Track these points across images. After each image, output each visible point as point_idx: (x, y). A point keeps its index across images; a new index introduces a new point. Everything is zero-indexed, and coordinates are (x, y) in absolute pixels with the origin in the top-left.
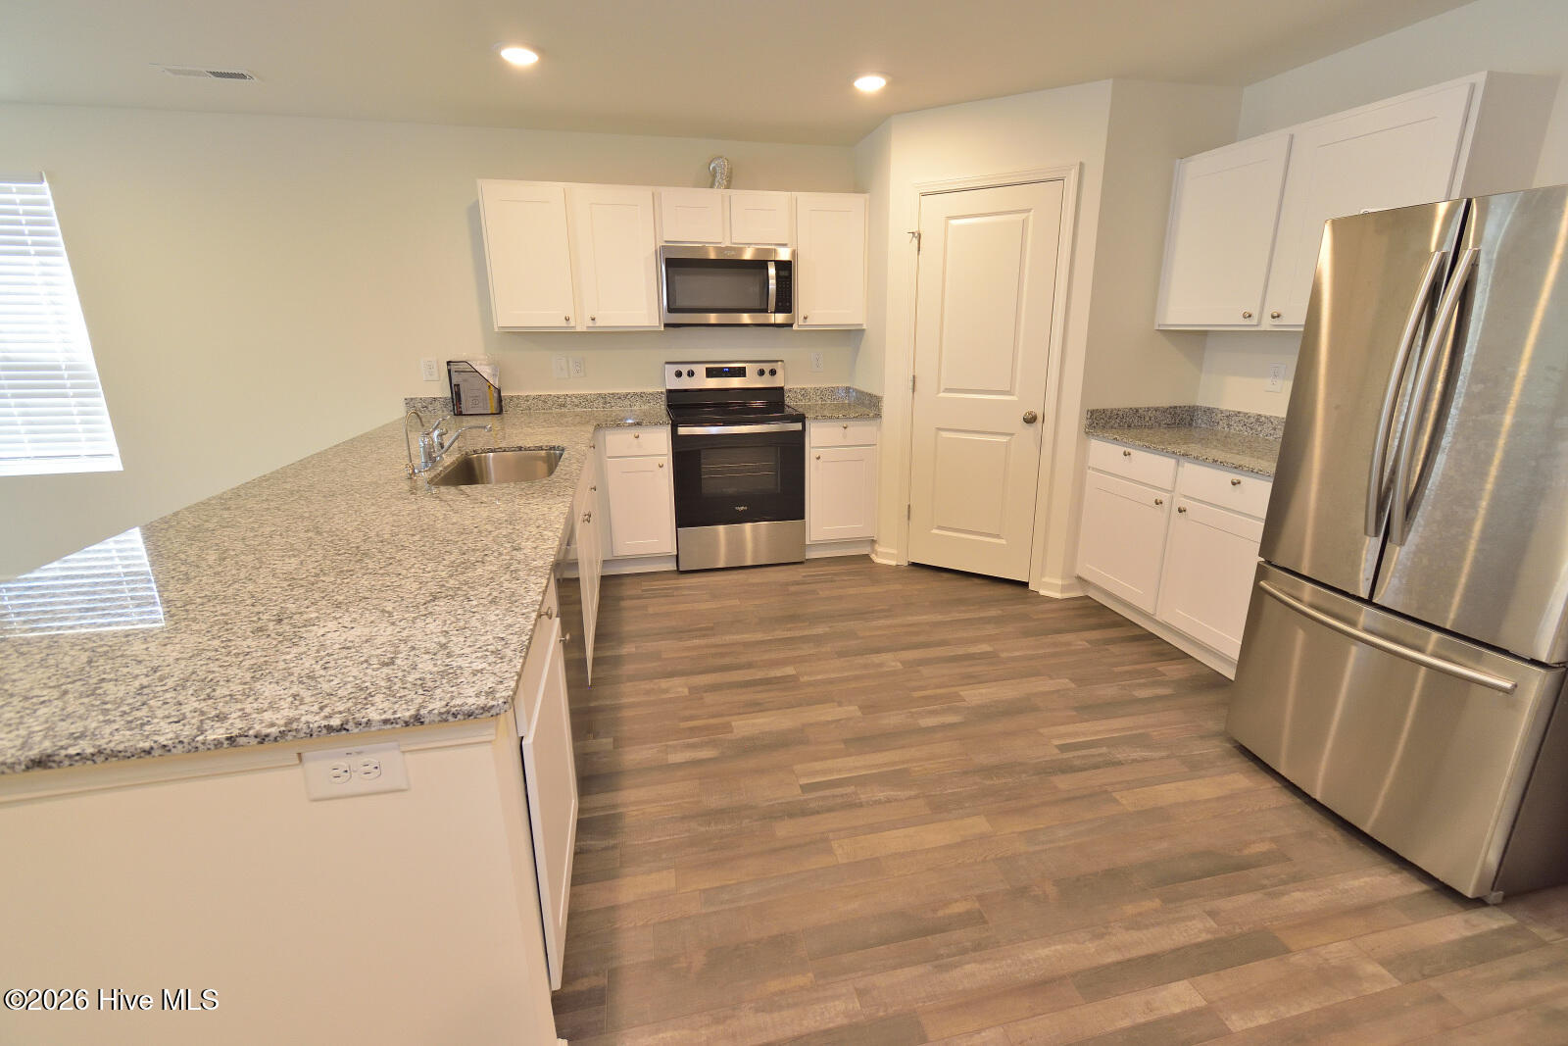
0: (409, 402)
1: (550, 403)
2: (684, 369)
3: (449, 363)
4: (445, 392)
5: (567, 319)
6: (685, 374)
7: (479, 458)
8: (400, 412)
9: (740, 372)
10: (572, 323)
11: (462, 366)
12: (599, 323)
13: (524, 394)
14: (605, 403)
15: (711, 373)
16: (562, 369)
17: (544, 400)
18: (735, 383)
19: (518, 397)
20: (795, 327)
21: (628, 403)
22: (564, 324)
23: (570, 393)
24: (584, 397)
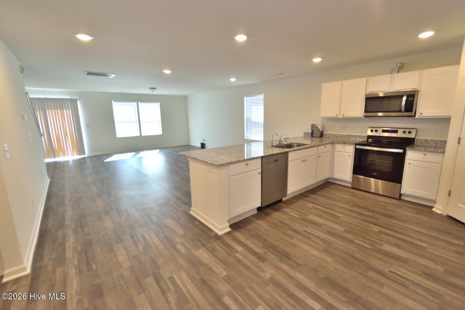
0: (305, 133)
1: (334, 136)
2: (374, 130)
3: (312, 125)
4: (310, 131)
5: (336, 115)
6: (374, 131)
7: (294, 145)
8: (302, 135)
9: (396, 132)
10: (338, 116)
11: (315, 126)
12: (345, 116)
13: (328, 133)
14: (349, 137)
15: (384, 131)
16: (339, 127)
17: (333, 135)
18: (394, 135)
19: (327, 134)
20: (416, 117)
21: (355, 138)
22: (336, 116)
23: (340, 134)
24: (343, 135)
